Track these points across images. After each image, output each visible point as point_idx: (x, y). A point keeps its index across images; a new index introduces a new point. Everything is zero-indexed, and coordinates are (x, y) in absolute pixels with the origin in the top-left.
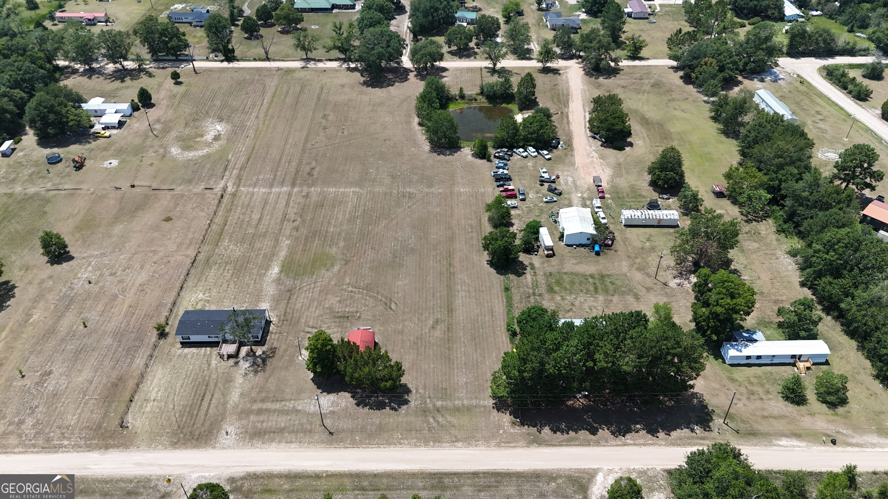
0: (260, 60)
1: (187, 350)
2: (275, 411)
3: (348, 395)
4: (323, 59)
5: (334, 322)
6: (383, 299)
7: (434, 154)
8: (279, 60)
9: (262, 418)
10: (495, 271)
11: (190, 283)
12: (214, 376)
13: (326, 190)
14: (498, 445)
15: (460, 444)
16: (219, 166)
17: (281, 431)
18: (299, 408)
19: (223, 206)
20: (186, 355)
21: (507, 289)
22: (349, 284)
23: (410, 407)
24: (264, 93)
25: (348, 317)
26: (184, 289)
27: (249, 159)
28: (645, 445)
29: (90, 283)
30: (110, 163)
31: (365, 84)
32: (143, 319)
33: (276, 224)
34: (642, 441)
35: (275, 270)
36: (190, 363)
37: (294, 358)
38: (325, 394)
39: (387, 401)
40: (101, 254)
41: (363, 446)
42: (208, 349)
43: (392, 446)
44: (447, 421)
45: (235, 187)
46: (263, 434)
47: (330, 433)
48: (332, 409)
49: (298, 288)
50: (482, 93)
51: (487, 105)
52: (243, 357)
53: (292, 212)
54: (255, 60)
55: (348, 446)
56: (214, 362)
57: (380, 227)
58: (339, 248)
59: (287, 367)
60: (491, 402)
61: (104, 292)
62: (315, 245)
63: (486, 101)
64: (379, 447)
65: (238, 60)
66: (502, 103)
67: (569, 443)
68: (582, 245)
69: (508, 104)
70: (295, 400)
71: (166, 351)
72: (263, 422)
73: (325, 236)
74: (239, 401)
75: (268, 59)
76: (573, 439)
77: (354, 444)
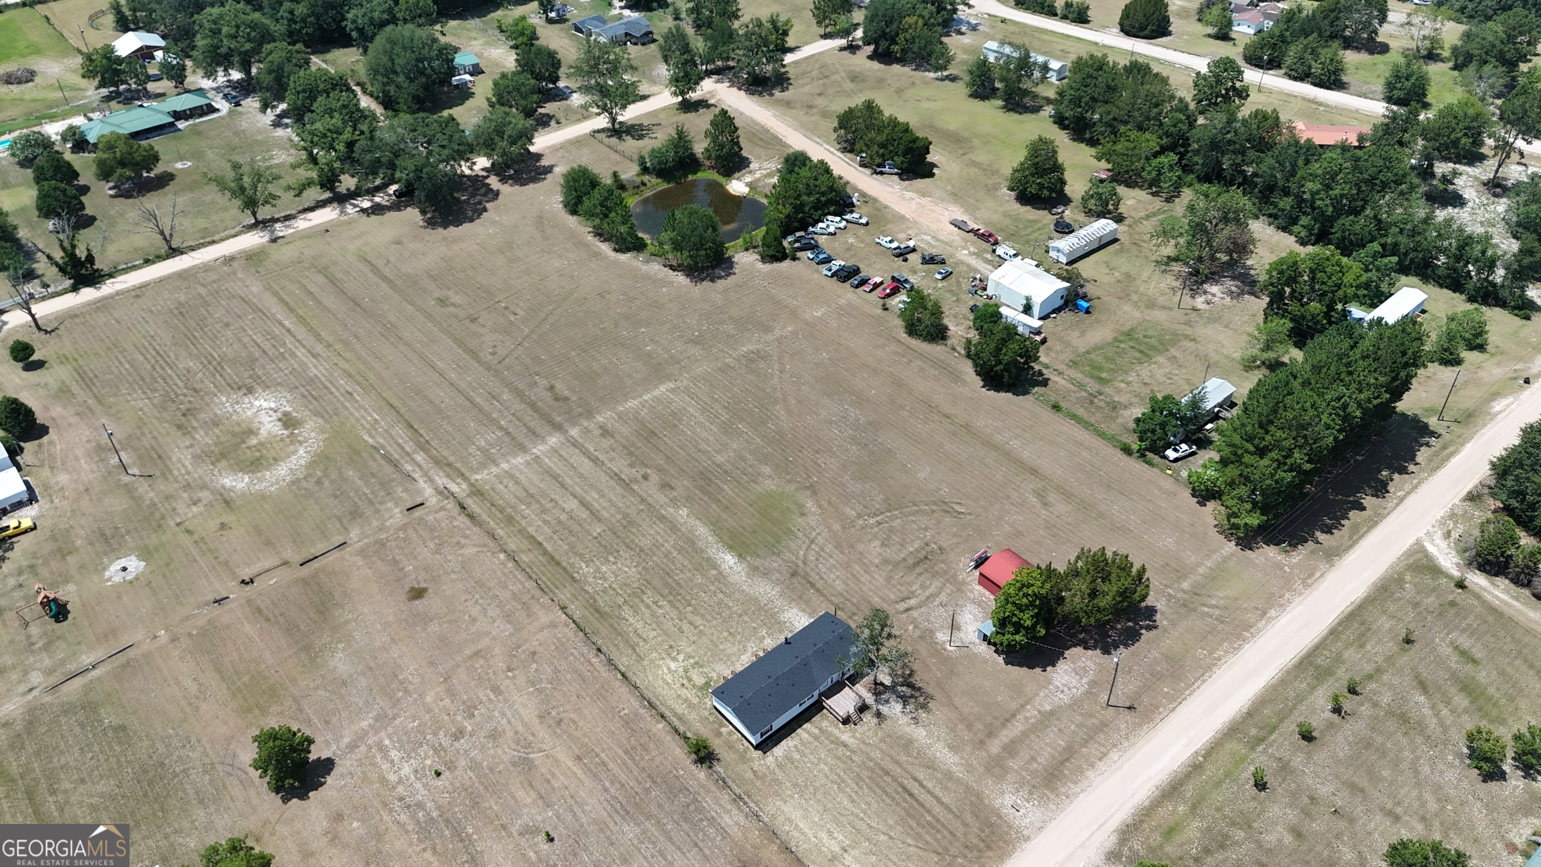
0: (160, 258)
1: (779, 751)
2: (1025, 734)
3: (1077, 651)
4: (293, 212)
5: (920, 574)
6: (935, 508)
7: (705, 283)
8: (203, 245)
9: (1024, 755)
10: (1010, 395)
11: (624, 661)
12: (877, 754)
13: (622, 409)
14: (1306, 586)
15: (1272, 613)
16: (371, 463)
17: (1069, 753)
18: (1048, 708)
19: (485, 517)
20: (789, 758)
21: (1056, 407)
22: (860, 516)
23: (1163, 613)
24: (261, 312)
25: (926, 558)
26: (629, 674)
27: (411, 427)
28: (1416, 487)
29: (438, 774)
30: (124, 569)
31: (431, 223)
32: (633, 760)
33: (624, 497)
34: (1407, 487)
35: (728, 560)
36: (812, 763)
37: (942, 654)
38: (1049, 669)
39: (1131, 624)
40: (377, 719)
41: (1187, 692)
42: (807, 726)
43: (1215, 669)
44: (1222, 598)
45: (459, 480)
46: (1056, 773)
47: (1129, 708)
48: (1085, 680)
49: (800, 564)
50: (645, 170)
51: (665, 186)
52: (876, 701)
53: (620, 465)
54: (147, 262)
55: (1171, 706)
56: (845, 734)
57: (782, 418)
58: (770, 477)
59: (952, 672)
60: (1231, 547)
61: (492, 770)
62: (730, 492)
63: (659, 180)
64: (1204, 681)
65: (111, 276)
66: (686, 176)
67: (1357, 536)
68: (1057, 310)
69: (696, 173)
70: (1027, 703)
71: (749, 775)
72: (1033, 759)
73: (726, 472)
74: (962, 758)
75: (174, 252)
76: (1355, 529)
77: (1176, 698)
